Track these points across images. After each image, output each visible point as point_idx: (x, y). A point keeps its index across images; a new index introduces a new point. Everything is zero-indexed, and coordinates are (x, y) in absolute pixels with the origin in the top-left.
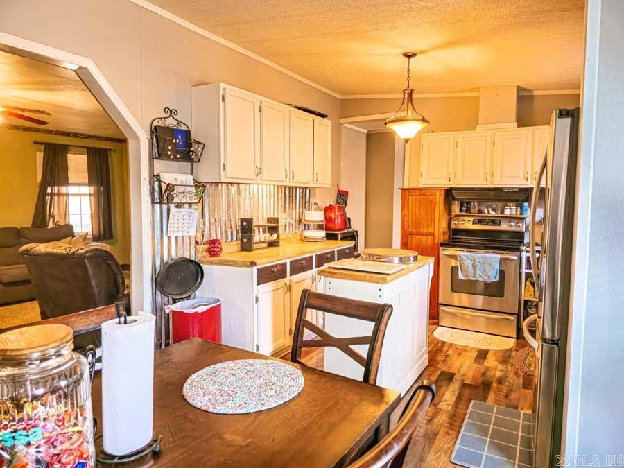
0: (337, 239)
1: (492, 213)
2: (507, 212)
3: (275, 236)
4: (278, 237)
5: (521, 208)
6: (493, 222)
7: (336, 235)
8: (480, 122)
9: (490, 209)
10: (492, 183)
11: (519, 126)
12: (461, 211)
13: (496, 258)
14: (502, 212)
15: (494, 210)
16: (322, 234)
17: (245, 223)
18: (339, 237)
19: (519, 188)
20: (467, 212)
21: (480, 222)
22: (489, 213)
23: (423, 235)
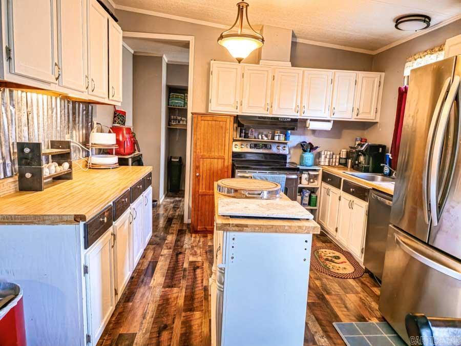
0: (128, 165)
1: (265, 139)
2: (276, 138)
3: (66, 165)
4: (70, 167)
5: (286, 135)
6: (265, 146)
7: (127, 159)
8: (262, 58)
9: (263, 135)
10: (271, 113)
11: (293, 65)
12: (240, 137)
13: (283, 177)
14: (273, 138)
15: (267, 136)
16: (114, 159)
17: (27, 150)
18: (130, 161)
19: (291, 119)
20: (245, 137)
21: (256, 146)
22: (262, 139)
23: (215, 158)
